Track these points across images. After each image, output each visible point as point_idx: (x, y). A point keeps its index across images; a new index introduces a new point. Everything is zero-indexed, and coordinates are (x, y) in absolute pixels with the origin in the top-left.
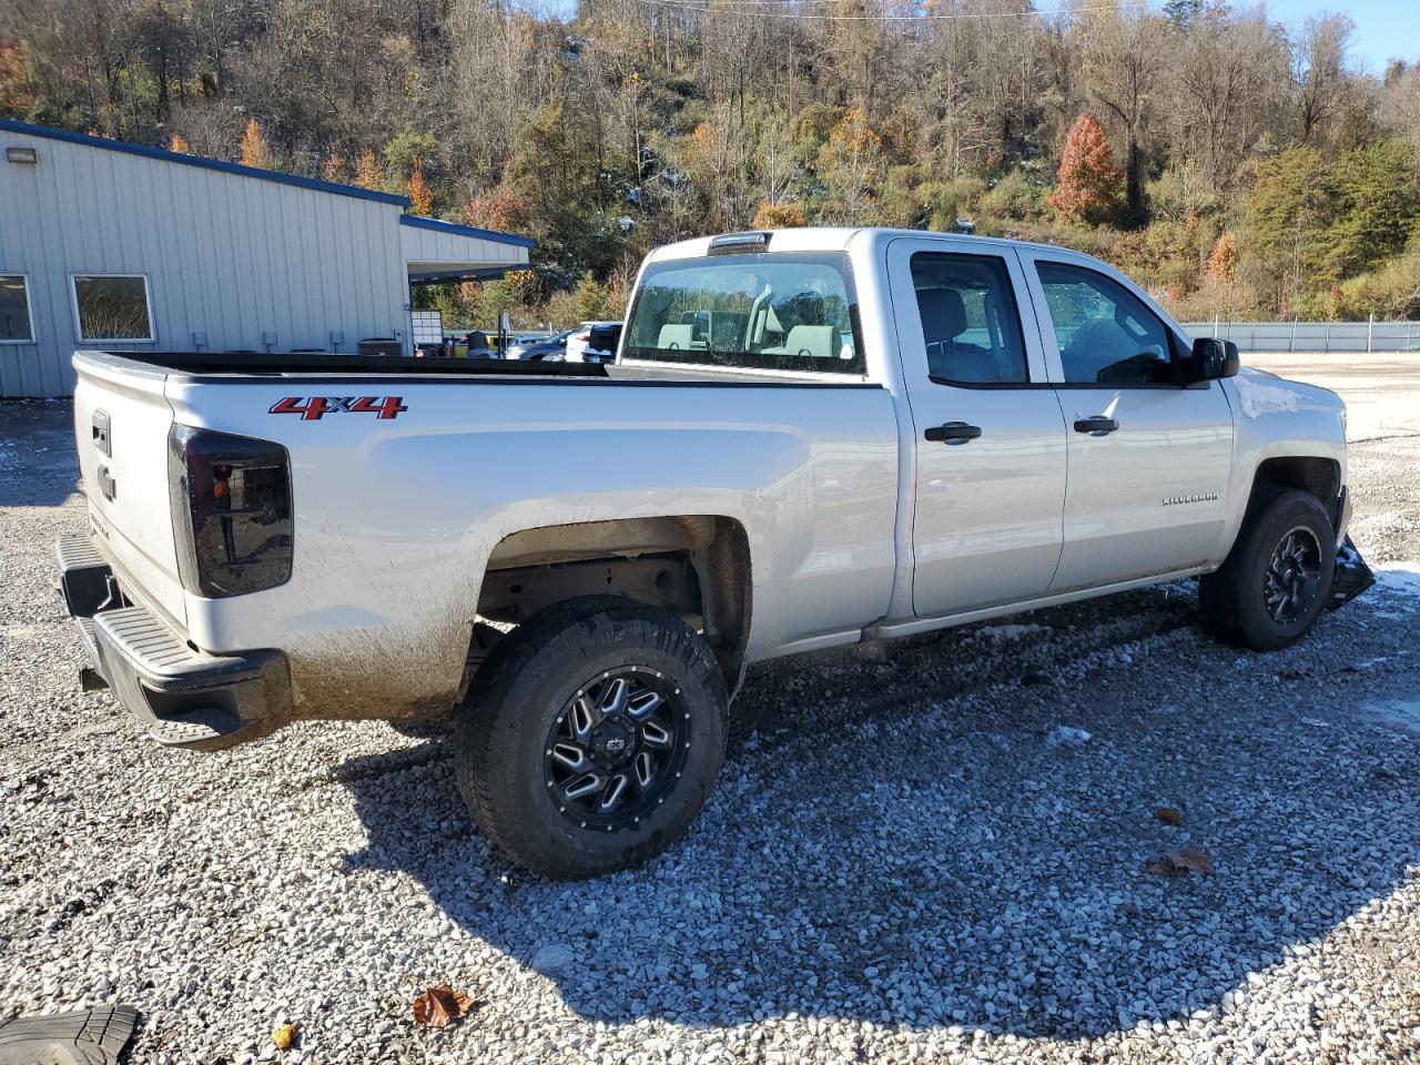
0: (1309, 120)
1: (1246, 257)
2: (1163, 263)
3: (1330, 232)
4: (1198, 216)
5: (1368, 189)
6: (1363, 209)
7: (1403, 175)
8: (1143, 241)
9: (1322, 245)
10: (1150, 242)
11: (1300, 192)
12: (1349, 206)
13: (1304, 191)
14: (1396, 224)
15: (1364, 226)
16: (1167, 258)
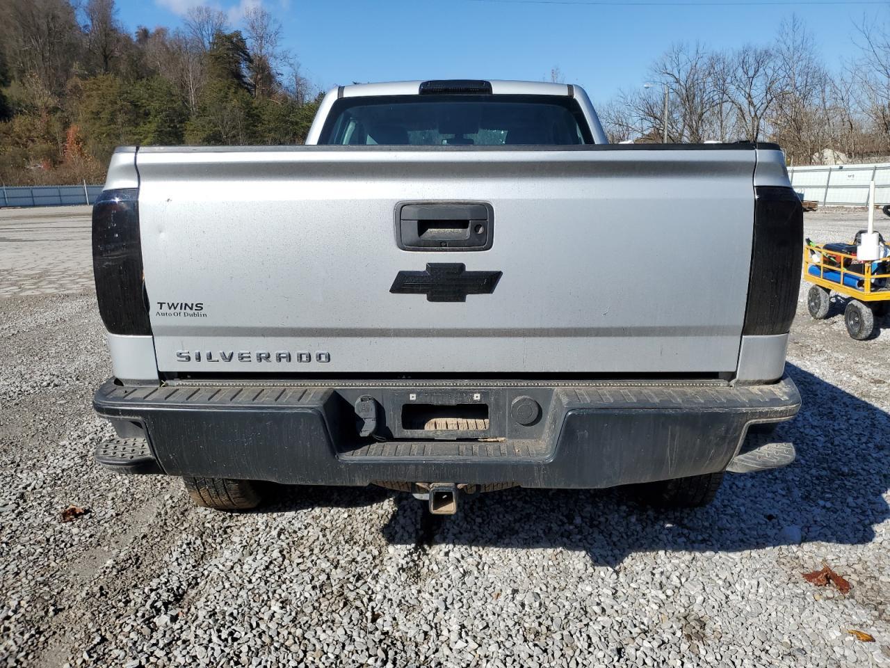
0: (106, 57)
1: (91, 142)
2: (30, 144)
3: (140, 129)
4: (49, 112)
5: (156, 105)
6: (156, 116)
7: (174, 98)
8: (11, 128)
9: (136, 137)
10: (17, 129)
11: (116, 103)
12: (147, 114)
13: (118, 102)
14: (175, 126)
15: (158, 126)
16: (33, 141)
